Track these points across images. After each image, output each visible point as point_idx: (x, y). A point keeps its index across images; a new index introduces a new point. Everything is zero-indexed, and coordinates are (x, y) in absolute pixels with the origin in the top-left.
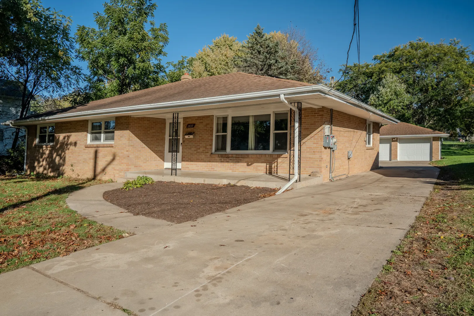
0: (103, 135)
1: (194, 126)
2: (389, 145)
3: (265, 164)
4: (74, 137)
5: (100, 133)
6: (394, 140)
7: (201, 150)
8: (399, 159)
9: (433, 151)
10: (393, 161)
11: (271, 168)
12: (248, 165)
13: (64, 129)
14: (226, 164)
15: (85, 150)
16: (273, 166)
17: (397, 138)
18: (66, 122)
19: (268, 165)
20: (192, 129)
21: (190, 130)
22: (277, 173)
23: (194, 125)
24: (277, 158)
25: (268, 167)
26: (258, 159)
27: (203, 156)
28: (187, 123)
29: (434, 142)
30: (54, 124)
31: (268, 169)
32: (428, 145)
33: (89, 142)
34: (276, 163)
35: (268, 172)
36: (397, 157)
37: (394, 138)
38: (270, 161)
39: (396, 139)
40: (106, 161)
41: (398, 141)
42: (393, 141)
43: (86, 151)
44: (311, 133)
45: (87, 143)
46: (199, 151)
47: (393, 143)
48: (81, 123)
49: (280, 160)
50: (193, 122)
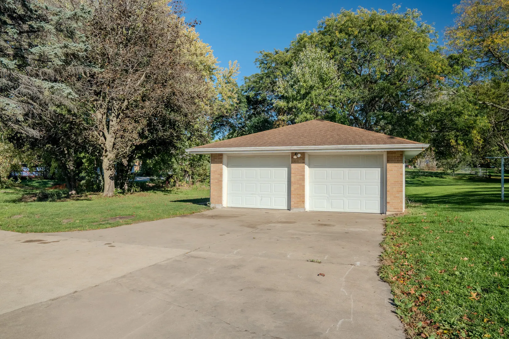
2: (285, 170)
6: (295, 157)
8: (308, 207)
9: (389, 188)
10: (294, 210)
17: (303, 154)
29: (389, 166)
32: (376, 173)
36: (304, 202)
37: (296, 154)
39: (299, 156)
41: (307, 159)
42: (294, 161)
47: (293, 166)
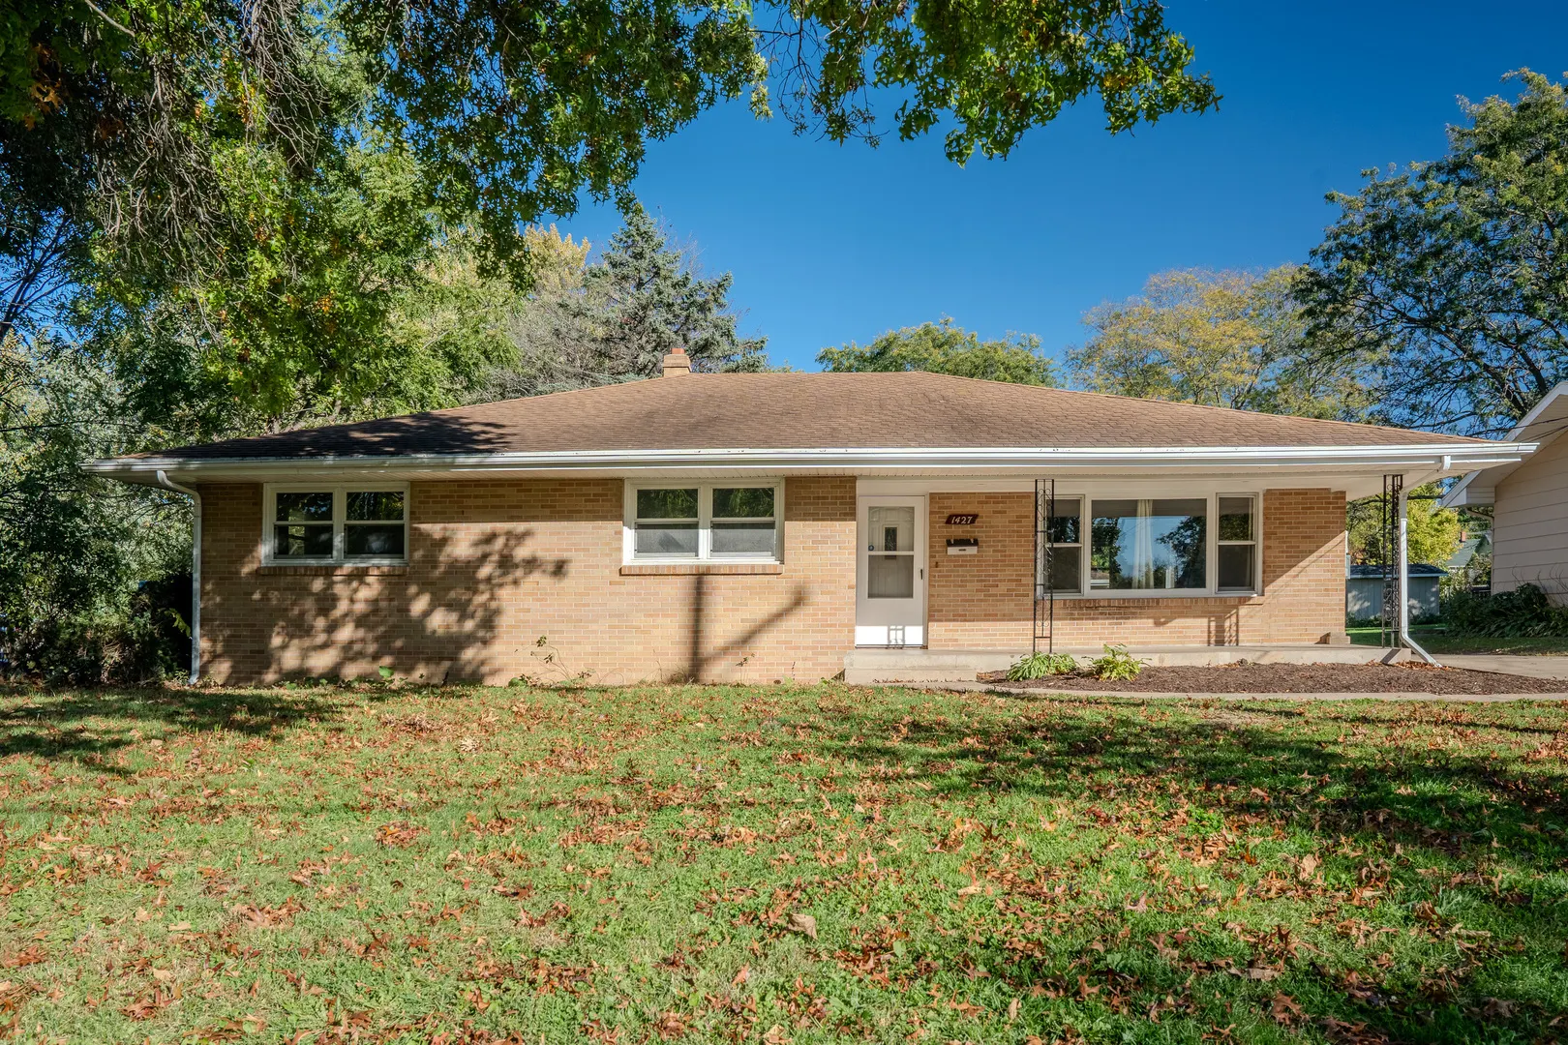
0: (705, 536)
1: (973, 522)
3: (1205, 620)
4: (545, 538)
5: (695, 526)
7: (1003, 588)
11: (1220, 629)
12: (1158, 624)
13: (477, 507)
14: (1087, 624)
15: (619, 583)
16: (1227, 624)
18: (491, 480)
19: (1213, 624)
20: (968, 528)
21: (958, 531)
22: (1237, 641)
23: (975, 517)
24: (1236, 607)
25: (1213, 629)
26: (1185, 609)
27: (1009, 606)
28: (947, 513)
30: (406, 484)
31: (1213, 633)
33: (629, 557)
34: (1234, 619)
35: (1213, 640)
38: (1219, 613)
40: (742, 621)
43: (623, 589)
44: (1318, 547)
45: (621, 561)
46: (993, 591)
48: (593, 490)
49: (1243, 611)
50: (970, 509)
